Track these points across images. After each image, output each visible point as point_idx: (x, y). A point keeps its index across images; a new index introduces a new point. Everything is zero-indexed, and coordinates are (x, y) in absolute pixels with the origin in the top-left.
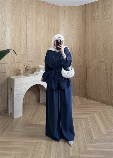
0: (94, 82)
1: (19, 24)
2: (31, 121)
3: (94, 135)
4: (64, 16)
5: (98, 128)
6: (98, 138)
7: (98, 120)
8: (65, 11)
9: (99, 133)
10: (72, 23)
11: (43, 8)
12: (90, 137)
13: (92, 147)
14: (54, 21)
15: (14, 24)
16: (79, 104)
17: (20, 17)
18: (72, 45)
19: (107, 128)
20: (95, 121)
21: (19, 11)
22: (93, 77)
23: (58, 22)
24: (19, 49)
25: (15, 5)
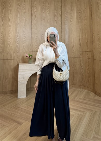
1: (24, 20)
4: (71, 8)
8: (72, 3)
10: (79, 13)
11: (48, 4)
14: (60, 14)
15: (19, 20)
17: (25, 14)
18: (80, 36)
21: (24, 9)
23: (65, 14)
24: (24, 40)
25: (19, 4)
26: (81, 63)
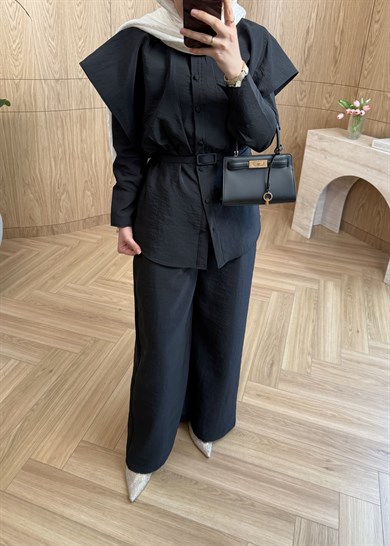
2: (112, 269)
3: (285, 357)
5: (316, 334)
6: (296, 369)
7: (329, 304)
9: (309, 354)
12: (268, 359)
13: (258, 395)
16: (292, 239)
19: (347, 340)
20: (317, 309)
26: (296, 128)
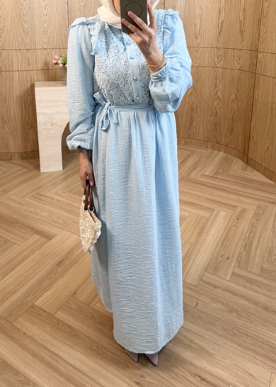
0: (268, 122)
22: (270, 106)
24: (45, 12)
26: (216, 84)
